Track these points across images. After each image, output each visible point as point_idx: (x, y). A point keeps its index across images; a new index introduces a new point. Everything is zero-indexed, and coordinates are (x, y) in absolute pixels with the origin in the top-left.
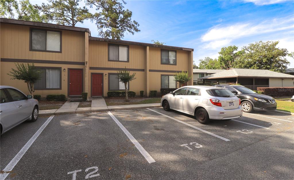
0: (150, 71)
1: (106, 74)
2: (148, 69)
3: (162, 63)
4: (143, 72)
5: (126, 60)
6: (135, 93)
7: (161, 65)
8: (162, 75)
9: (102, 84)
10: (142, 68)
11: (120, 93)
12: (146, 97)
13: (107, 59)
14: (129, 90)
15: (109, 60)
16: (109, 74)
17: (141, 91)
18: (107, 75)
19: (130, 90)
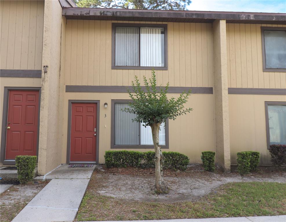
0: (231, 91)
1: (106, 104)
2: (225, 85)
3: (267, 69)
4: (210, 95)
5: (159, 63)
6: (187, 158)
7: (265, 73)
8: (268, 104)
9: (95, 130)
10: (206, 84)
11: (141, 156)
12: (222, 171)
13: (109, 65)
14: (167, 146)
15: (114, 67)
16: (115, 102)
17: (204, 151)
18: (109, 106)
19: (172, 149)
